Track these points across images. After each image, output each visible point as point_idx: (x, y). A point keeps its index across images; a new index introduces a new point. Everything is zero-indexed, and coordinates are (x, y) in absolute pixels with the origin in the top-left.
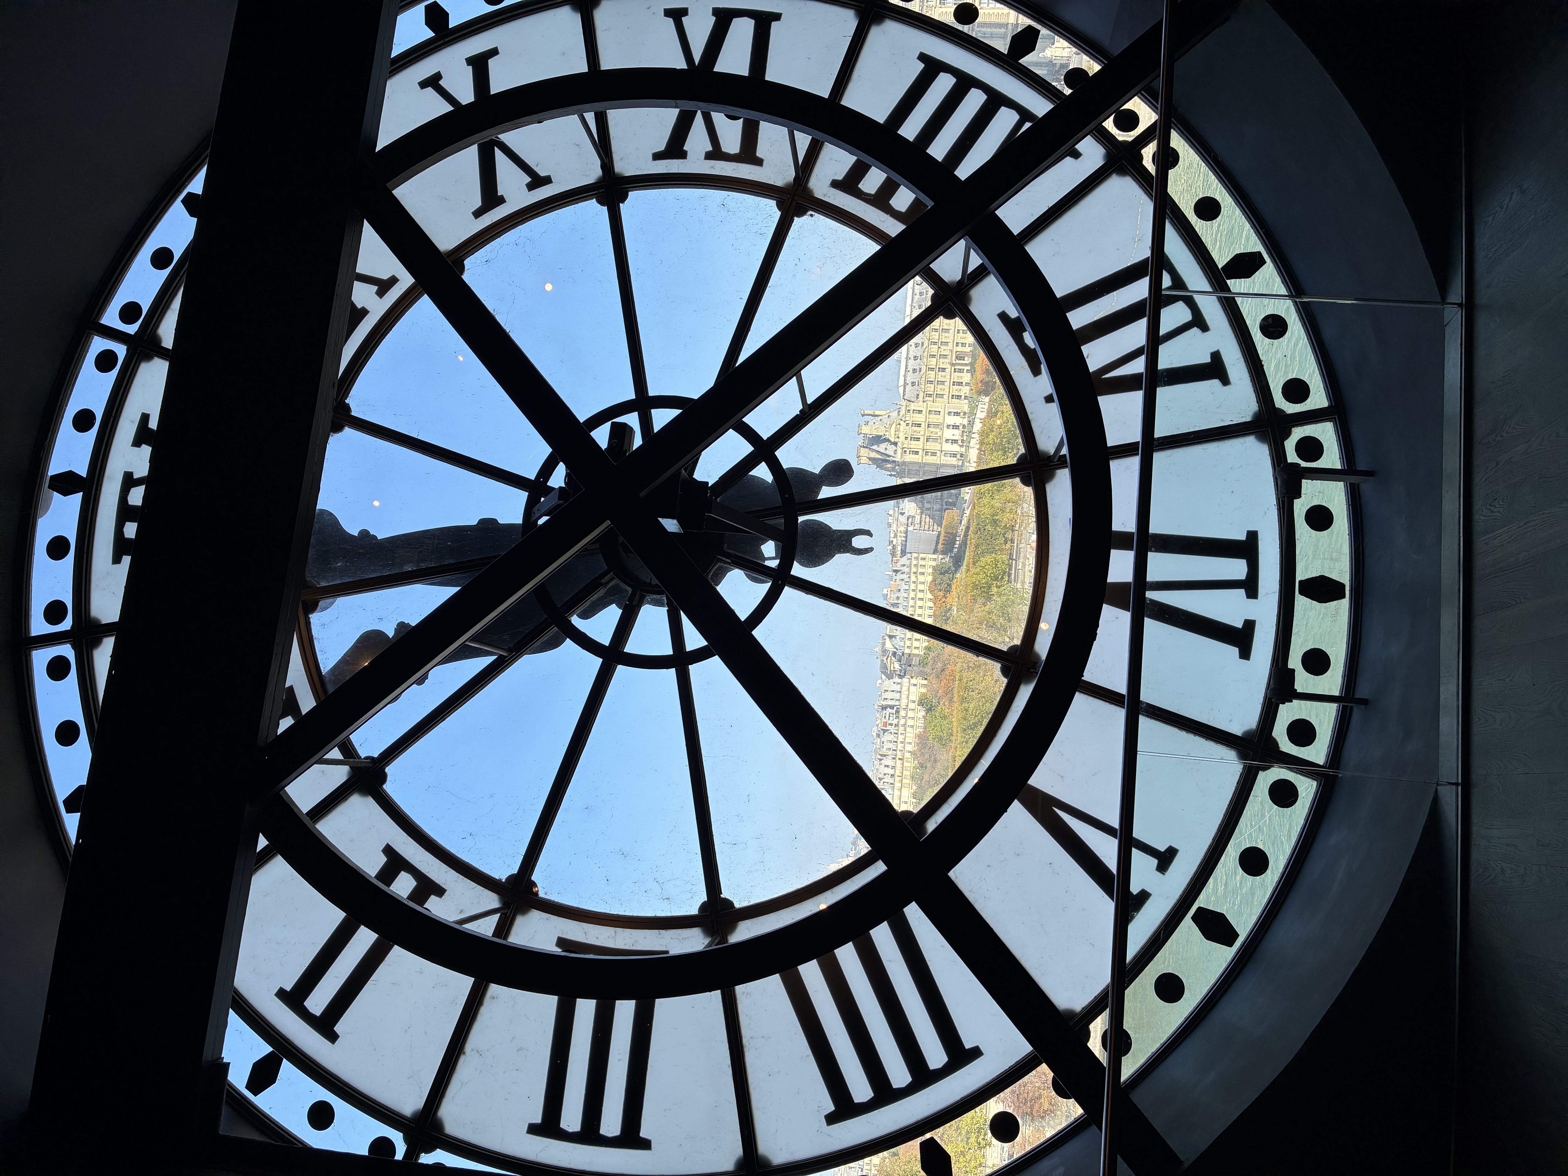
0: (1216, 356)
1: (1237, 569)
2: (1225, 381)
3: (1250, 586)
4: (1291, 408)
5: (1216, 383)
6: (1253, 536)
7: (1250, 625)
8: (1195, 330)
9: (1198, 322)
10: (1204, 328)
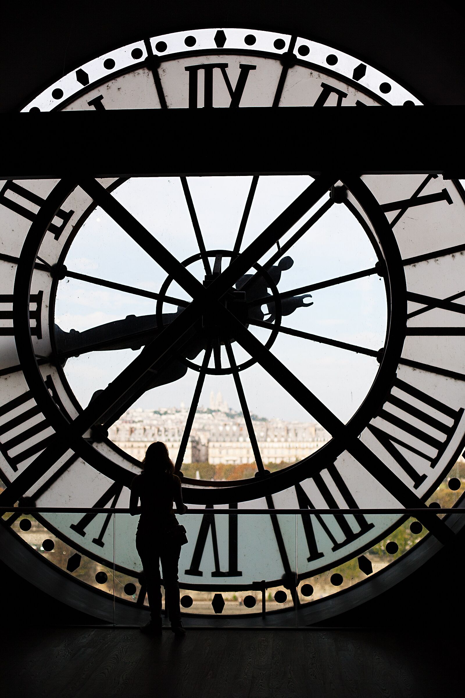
0: (321, 555)
1: (225, 567)
2: (309, 560)
3: (217, 573)
4: (299, 589)
5: (308, 555)
6: (240, 574)
7: (200, 574)
8: (332, 545)
9: (337, 547)
10: (334, 549)
